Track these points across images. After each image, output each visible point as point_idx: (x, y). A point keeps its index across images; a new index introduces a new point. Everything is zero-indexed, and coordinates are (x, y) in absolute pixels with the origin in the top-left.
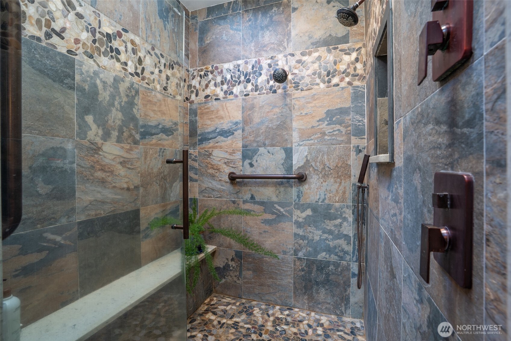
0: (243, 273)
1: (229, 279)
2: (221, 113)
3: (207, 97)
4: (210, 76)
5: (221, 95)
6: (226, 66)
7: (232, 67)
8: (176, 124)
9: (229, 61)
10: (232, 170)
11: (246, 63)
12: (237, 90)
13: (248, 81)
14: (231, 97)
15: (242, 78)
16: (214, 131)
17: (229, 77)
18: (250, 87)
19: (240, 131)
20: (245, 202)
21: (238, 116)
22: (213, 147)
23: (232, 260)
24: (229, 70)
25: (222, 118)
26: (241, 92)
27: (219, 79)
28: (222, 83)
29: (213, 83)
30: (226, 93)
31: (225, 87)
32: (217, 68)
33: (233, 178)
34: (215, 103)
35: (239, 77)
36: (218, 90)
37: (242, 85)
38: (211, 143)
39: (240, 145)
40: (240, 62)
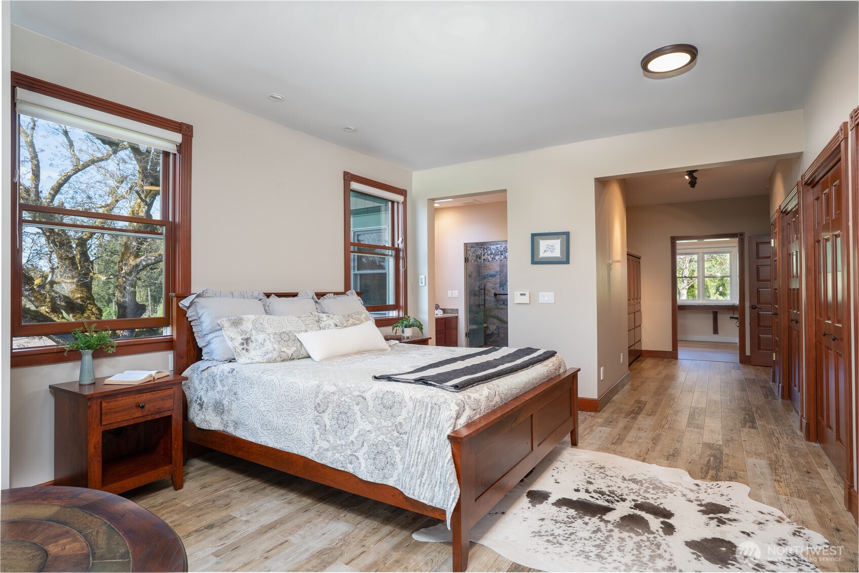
0: (500, 335)
1: (493, 339)
2: (491, 267)
3: (484, 260)
4: (486, 251)
5: (490, 259)
6: (492, 247)
7: (495, 248)
8: (472, 272)
9: (494, 245)
10: (495, 292)
11: (501, 246)
12: (497, 258)
13: (502, 254)
14: (495, 260)
15: (499, 253)
16: (487, 275)
17: (494, 252)
18: (502, 257)
19: (498, 275)
20: (500, 305)
21: (498, 269)
22: (487, 282)
23: (495, 330)
24: (493, 249)
25: (491, 269)
26: (499, 259)
27: (489, 252)
28: (491, 254)
29: (487, 253)
30: (492, 258)
31: (492, 256)
32: (488, 247)
33: (495, 295)
34: (488, 262)
35: (498, 252)
36: (489, 257)
37: (499, 256)
38: (486, 280)
39: (499, 281)
40: (498, 246)
